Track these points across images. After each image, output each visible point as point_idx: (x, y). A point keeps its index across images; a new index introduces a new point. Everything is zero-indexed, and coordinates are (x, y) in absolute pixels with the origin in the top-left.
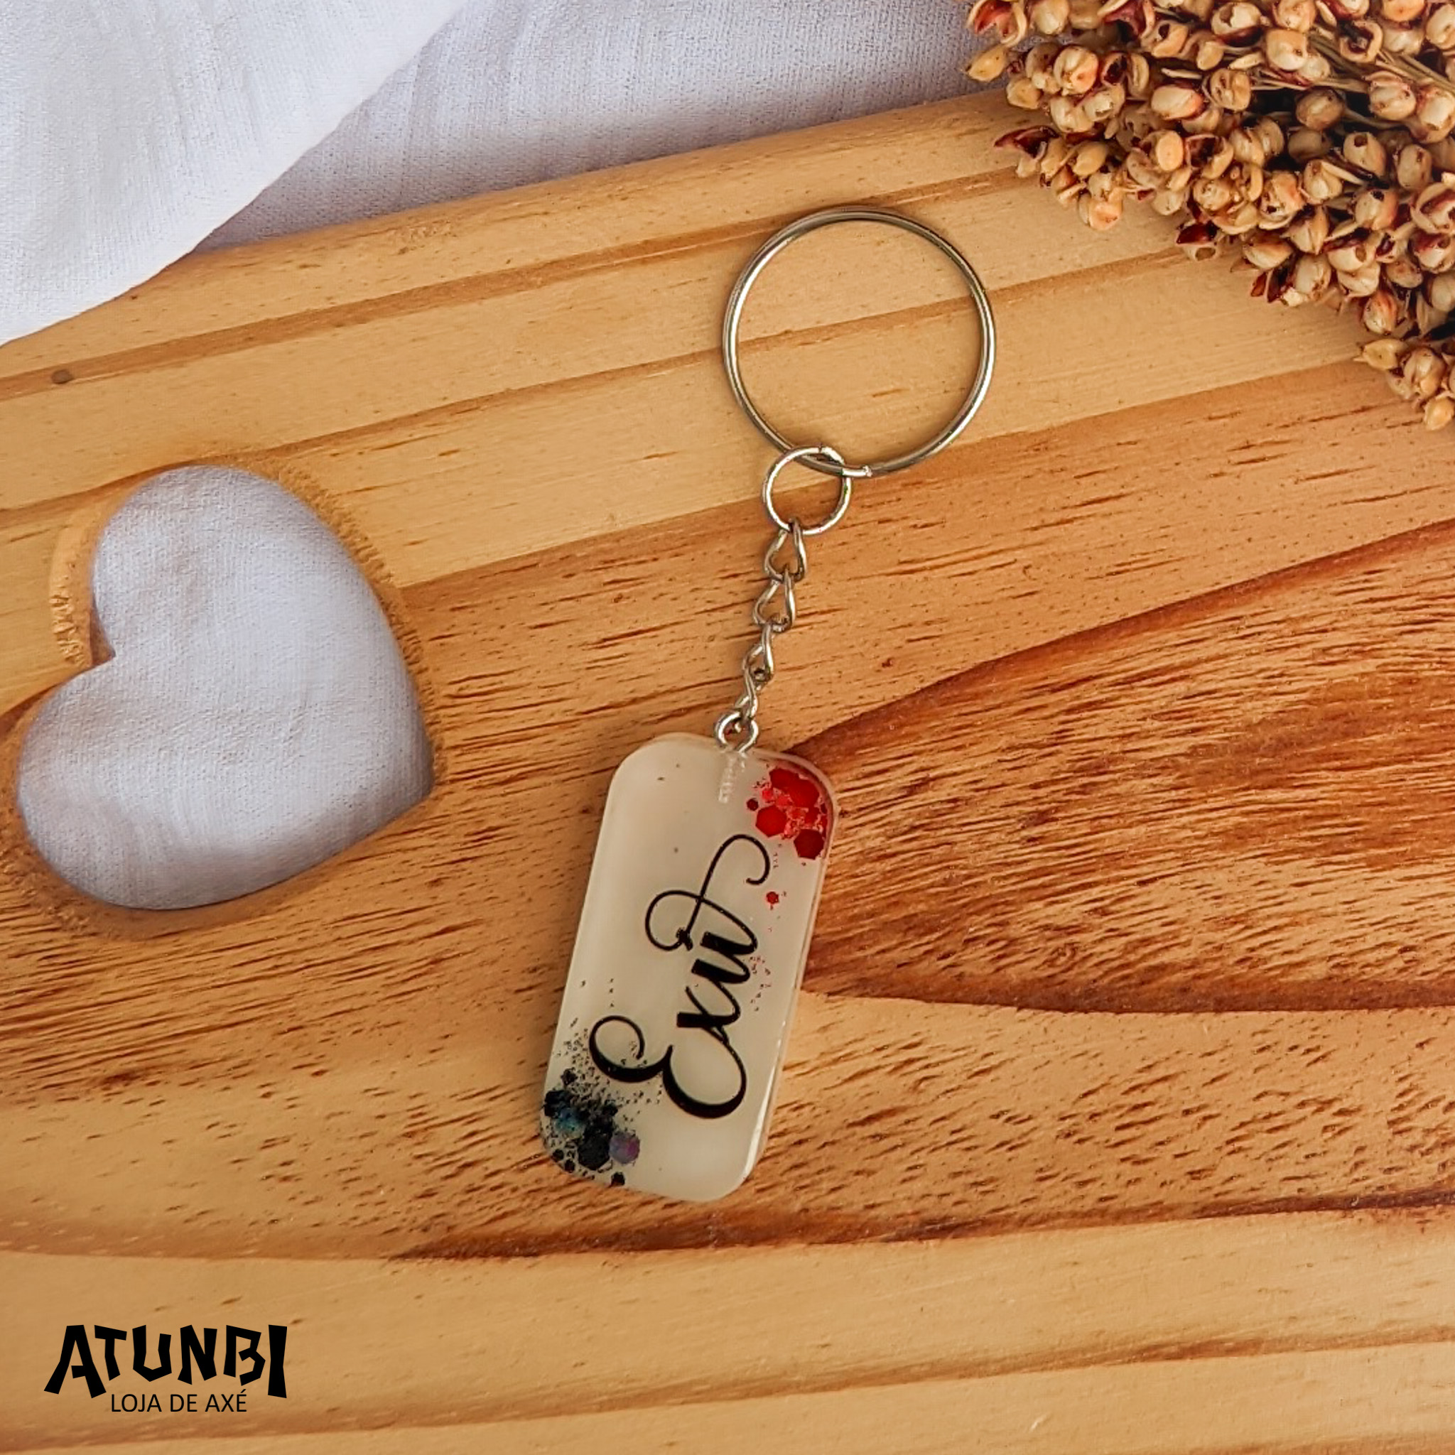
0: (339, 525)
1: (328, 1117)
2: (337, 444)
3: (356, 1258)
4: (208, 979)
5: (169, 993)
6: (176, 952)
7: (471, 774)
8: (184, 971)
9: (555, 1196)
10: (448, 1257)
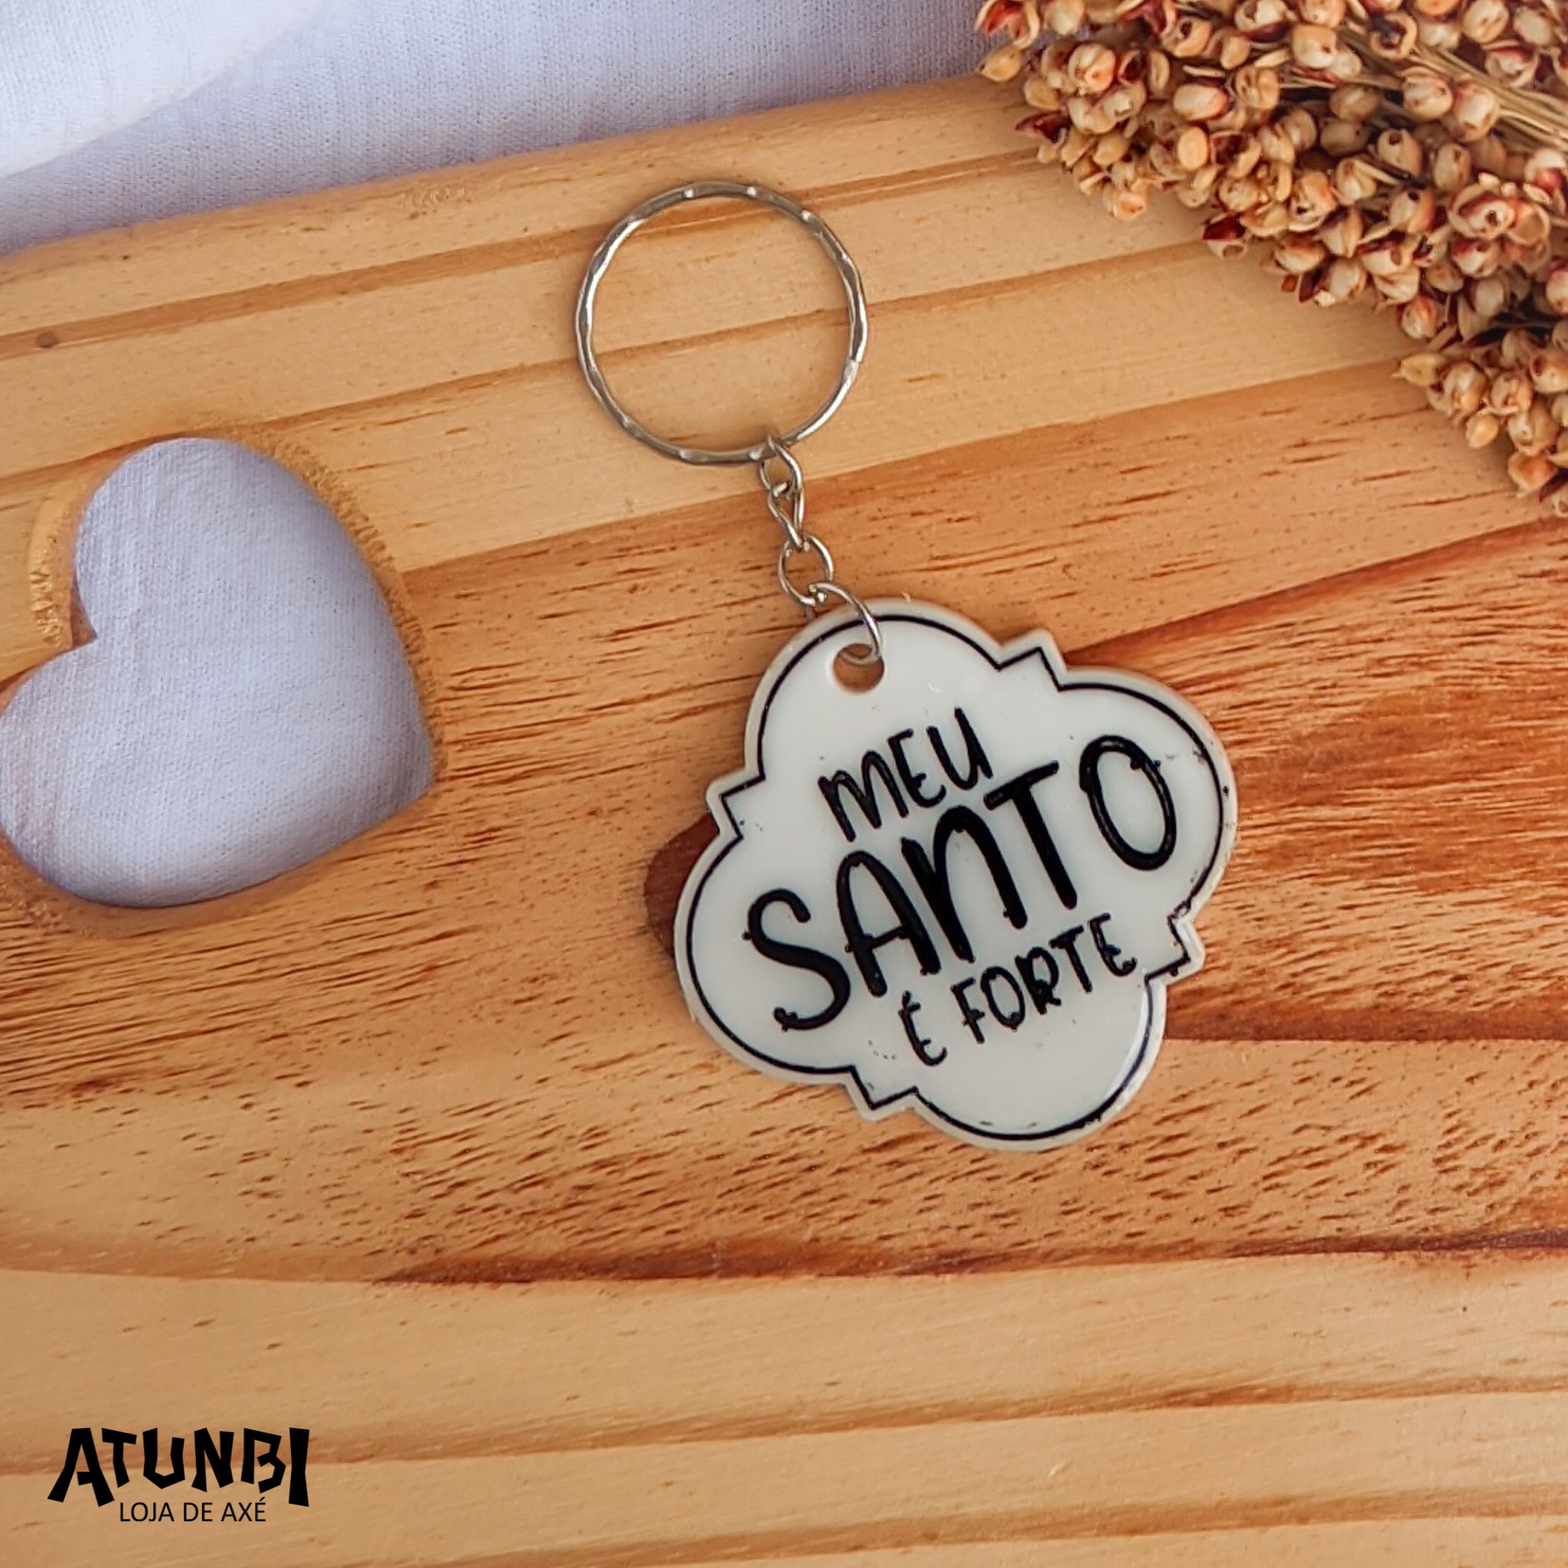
0: (338, 503)
1: (311, 1131)
2: (339, 418)
3: (338, 1280)
4: (187, 982)
5: (146, 996)
6: (153, 953)
7: (473, 771)
8: (162, 973)
9: (550, 1219)
10: (436, 1282)
